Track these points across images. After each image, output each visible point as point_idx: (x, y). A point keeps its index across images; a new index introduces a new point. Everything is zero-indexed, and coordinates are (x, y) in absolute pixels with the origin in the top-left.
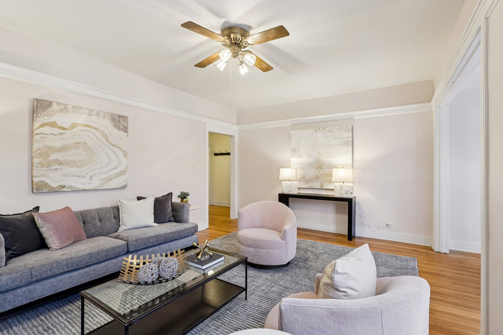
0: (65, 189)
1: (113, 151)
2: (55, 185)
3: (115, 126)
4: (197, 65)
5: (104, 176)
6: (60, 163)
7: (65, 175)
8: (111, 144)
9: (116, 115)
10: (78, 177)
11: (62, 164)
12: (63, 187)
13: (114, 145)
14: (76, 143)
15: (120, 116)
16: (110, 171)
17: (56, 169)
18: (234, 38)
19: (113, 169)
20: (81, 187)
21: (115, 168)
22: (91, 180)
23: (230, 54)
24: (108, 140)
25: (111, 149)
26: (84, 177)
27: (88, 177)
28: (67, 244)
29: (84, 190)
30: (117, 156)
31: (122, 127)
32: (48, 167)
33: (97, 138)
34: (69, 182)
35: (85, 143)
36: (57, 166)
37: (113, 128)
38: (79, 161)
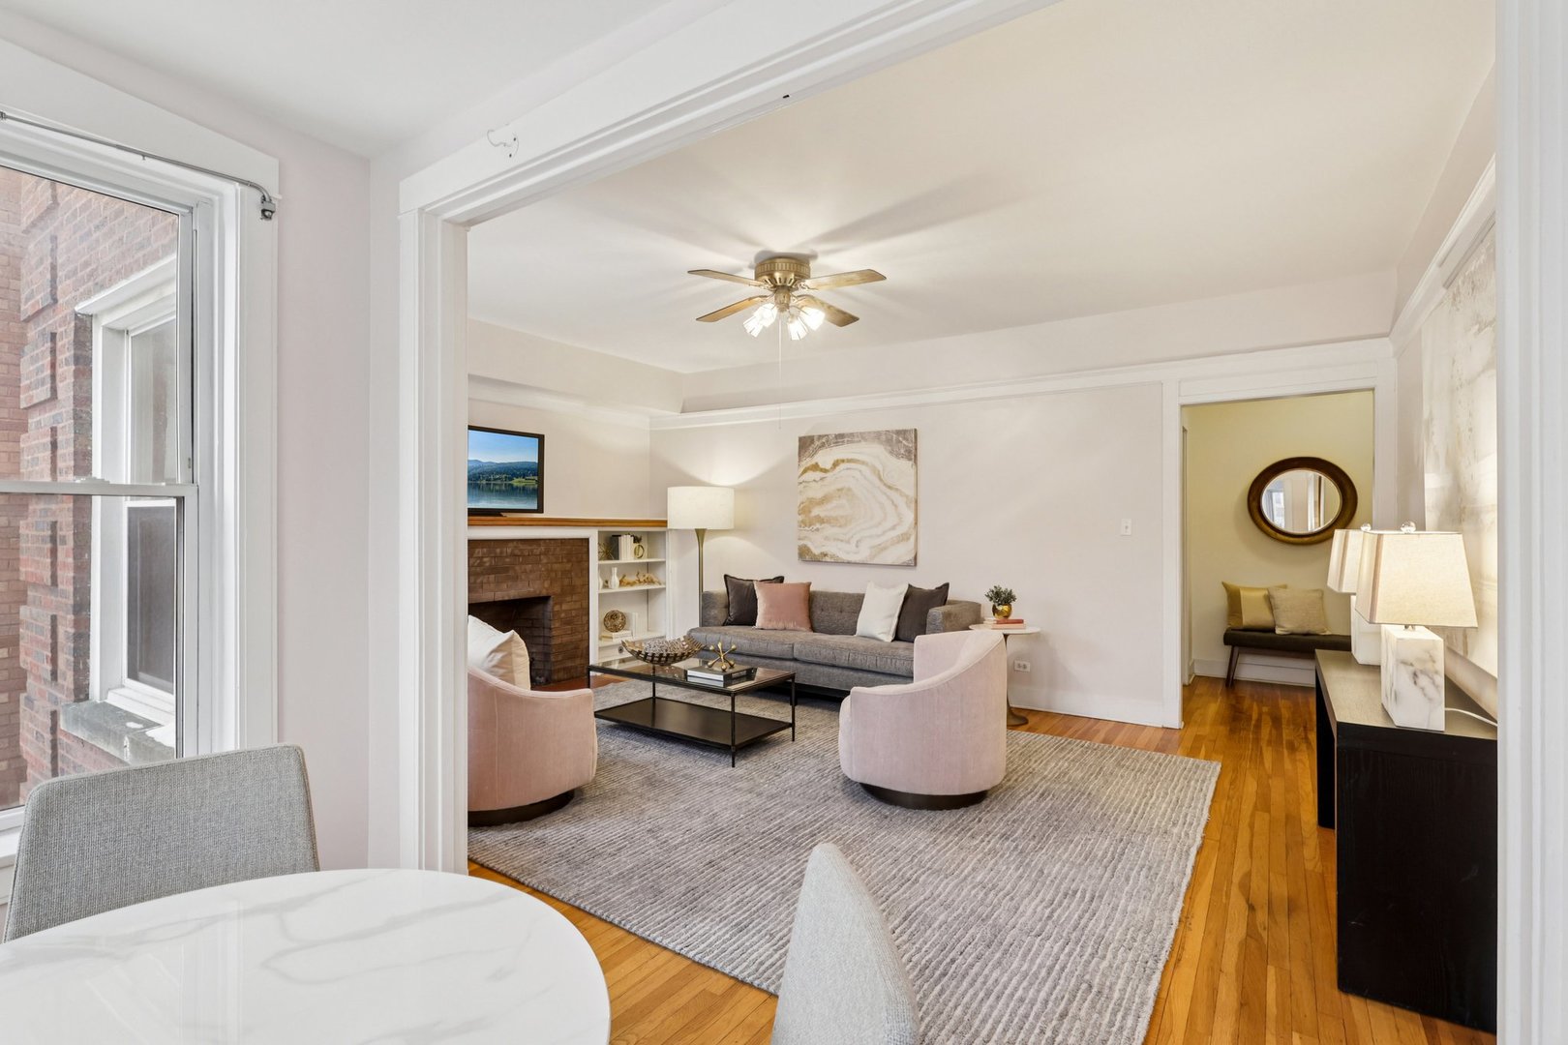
0: (828, 559)
1: (888, 497)
2: (816, 551)
3: (891, 453)
4: (854, 319)
5: (877, 541)
6: (822, 521)
7: (827, 538)
8: (885, 484)
9: (893, 432)
10: (842, 541)
11: (824, 523)
12: (826, 555)
13: (890, 487)
14: (839, 490)
15: (898, 432)
16: (884, 533)
17: (817, 530)
18: (780, 279)
19: (890, 530)
20: (846, 557)
21: (894, 528)
22: (857, 546)
23: (776, 310)
24: (881, 480)
25: (885, 494)
26: (848, 542)
27: (854, 542)
28: (776, 627)
29: (849, 563)
30: (896, 506)
31: (902, 451)
32: (810, 526)
33: (865, 478)
34: (833, 549)
35: (849, 489)
36: (818, 526)
37: (888, 455)
38: (842, 517)
